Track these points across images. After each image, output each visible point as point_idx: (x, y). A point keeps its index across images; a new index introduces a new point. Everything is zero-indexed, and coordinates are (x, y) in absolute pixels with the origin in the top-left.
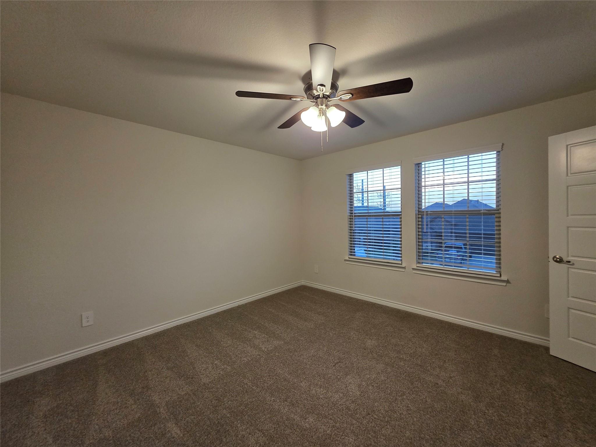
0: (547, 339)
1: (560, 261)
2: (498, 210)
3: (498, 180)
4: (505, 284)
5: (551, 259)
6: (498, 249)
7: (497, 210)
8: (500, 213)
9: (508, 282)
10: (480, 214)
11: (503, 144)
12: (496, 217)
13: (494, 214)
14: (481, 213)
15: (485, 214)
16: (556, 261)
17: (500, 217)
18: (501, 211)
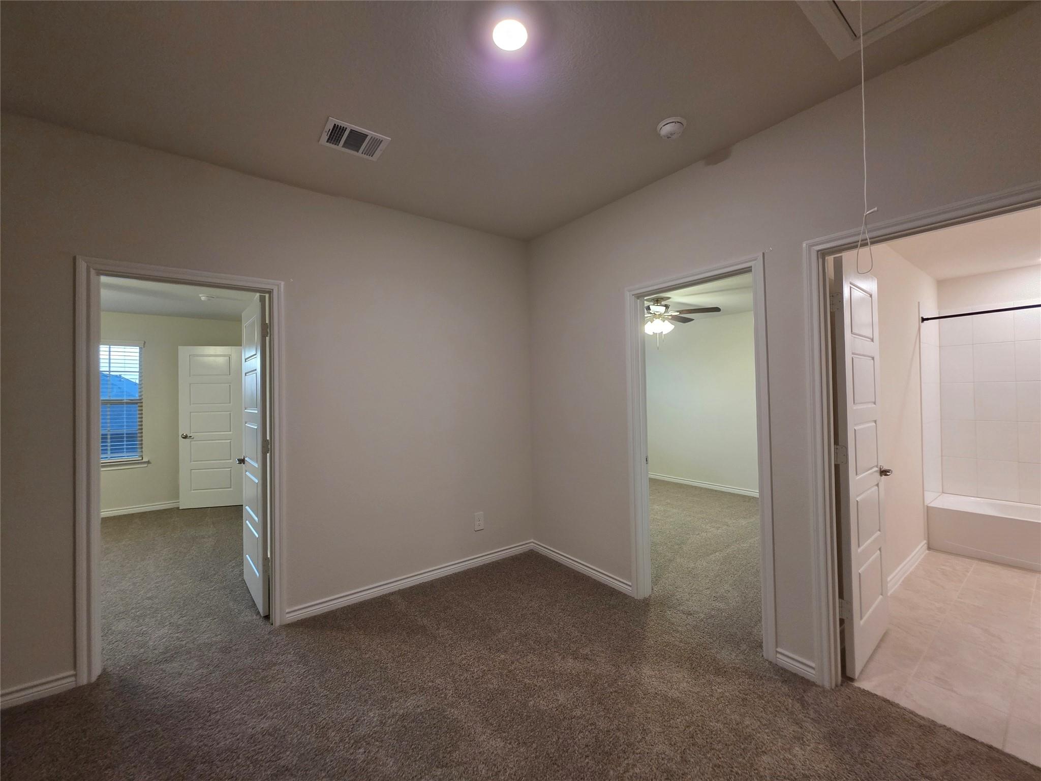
0: (178, 501)
1: (186, 437)
2: (141, 400)
3: (140, 372)
4: (146, 465)
5: (180, 436)
6: (140, 439)
7: (139, 400)
8: (142, 403)
9: (148, 462)
10: (122, 403)
11: (145, 342)
12: (139, 406)
13: (137, 403)
14: (124, 402)
15: (127, 403)
16: (183, 438)
17: (142, 406)
18: (143, 401)
